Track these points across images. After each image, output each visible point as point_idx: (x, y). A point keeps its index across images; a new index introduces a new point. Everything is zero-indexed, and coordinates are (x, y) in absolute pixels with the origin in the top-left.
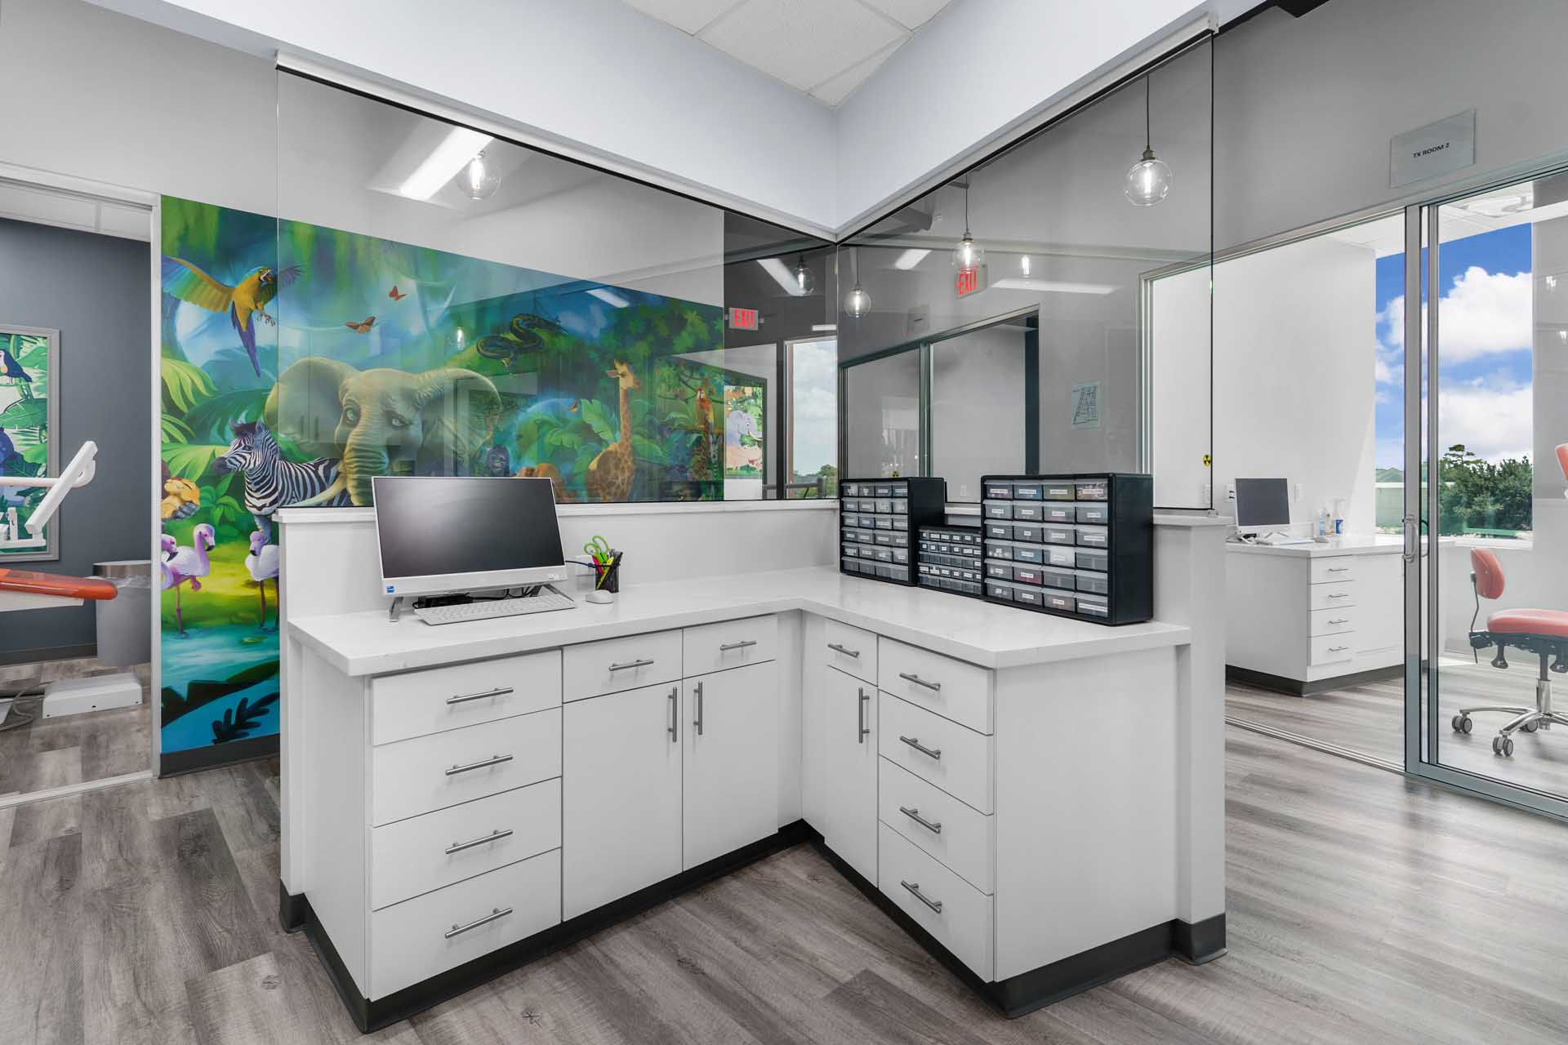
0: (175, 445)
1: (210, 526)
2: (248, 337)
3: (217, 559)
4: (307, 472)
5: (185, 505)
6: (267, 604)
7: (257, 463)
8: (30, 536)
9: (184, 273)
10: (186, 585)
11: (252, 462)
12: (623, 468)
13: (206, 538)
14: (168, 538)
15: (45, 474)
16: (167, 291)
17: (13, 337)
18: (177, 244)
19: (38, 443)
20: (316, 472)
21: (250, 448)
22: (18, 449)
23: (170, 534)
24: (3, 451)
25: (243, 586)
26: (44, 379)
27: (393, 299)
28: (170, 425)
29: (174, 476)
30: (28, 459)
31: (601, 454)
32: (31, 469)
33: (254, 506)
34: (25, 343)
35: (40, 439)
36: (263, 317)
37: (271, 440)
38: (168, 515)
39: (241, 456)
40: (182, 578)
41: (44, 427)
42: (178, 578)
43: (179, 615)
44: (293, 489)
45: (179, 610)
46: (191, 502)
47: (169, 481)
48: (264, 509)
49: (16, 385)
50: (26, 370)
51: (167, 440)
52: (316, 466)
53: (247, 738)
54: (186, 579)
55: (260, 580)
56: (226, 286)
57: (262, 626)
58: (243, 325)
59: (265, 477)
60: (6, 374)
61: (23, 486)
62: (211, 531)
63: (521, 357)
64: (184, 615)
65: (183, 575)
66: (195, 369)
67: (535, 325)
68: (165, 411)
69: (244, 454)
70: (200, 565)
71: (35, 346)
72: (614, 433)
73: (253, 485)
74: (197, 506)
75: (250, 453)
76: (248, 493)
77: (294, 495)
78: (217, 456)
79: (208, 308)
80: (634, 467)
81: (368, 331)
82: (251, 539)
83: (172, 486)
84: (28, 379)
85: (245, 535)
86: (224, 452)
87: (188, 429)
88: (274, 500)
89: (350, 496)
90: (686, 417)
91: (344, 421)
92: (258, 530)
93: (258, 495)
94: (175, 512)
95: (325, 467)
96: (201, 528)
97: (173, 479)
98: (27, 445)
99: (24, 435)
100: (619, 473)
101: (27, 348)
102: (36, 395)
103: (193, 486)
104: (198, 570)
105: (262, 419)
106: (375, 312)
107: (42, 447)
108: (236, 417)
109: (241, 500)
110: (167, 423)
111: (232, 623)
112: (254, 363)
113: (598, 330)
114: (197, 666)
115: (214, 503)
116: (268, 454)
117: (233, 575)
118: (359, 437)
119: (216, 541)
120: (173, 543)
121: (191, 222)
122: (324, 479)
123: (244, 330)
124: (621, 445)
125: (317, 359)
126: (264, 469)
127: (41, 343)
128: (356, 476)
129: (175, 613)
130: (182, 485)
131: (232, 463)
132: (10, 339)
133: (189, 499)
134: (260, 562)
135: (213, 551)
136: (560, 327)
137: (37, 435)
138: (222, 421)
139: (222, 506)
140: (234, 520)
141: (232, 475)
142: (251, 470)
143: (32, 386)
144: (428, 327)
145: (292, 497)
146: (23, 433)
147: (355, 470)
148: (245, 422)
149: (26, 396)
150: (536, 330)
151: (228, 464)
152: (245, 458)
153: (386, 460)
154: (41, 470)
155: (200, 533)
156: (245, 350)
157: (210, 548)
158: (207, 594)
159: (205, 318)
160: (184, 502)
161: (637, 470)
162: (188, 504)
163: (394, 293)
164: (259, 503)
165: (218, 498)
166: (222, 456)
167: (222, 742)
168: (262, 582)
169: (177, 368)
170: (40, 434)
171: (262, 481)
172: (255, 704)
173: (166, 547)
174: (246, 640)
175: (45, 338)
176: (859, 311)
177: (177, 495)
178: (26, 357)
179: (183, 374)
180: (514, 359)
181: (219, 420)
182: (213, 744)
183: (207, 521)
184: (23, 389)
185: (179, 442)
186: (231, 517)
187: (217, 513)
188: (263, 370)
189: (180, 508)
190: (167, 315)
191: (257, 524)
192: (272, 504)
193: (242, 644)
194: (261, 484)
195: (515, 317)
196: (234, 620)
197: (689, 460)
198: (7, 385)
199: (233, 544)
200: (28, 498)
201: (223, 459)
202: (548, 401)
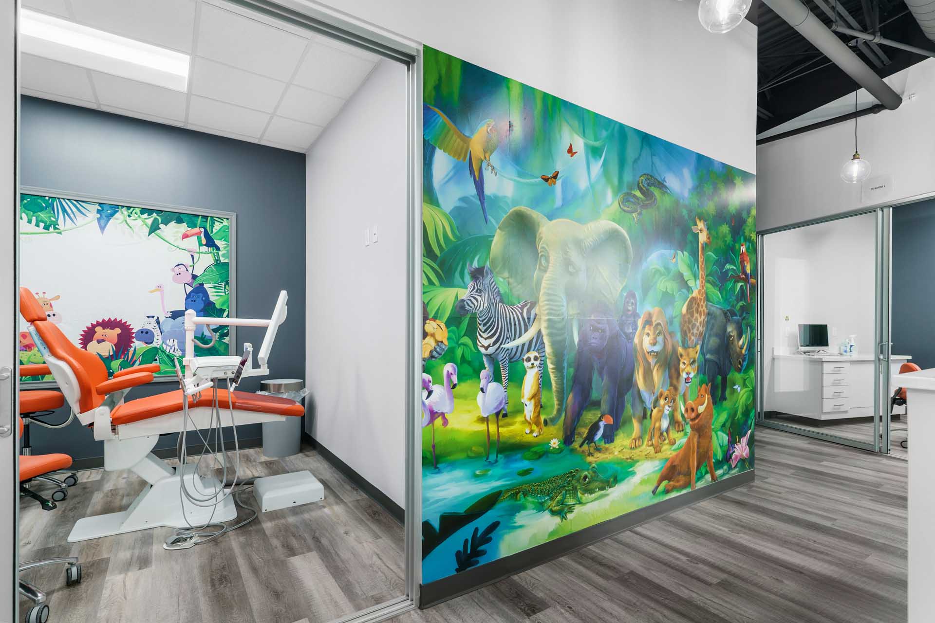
0: (432, 288)
1: (455, 365)
2: (479, 185)
3: (459, 397)
4: (516, 314)
5: (438, 345)
6: (491, 438)
7: (485, 305)
8: (259, 367)
9: (438, 121)
10: (439, 421)
11: (482, 303)
12: (700, 311)
13: (452, 376)
14: (426, 376)
15: (228, 316)
16: (427, 139)
17: (209, 218)
18: (434, 93)
19: (223, 294)
20: (522, 314)
21: (481, 291)
22: (212, 299)
23: (429, 373)
24: (203, 300)
25: (475, 422)
26: (228, 249)
27: (570, 155)
28: (429, 268)
29: (431, 316)
30: (218, 306)
31: (688, 300)
32: (219, 313)
33: (483, 346)
34: (216, 222)
35: (225, 292)
36: (490, 167)
37: (494, 283)
38: (427, 355)
39: (475, 298)
40: (436, 415)
41: (227, 283)
42: (433, 415)
43: (434, 451)
44: (508, 330)
45: (434, 446)
46: (442, 342)
47: (428, 321)
48: (490, 348)
49: (211, 253)
50: (217, 242)
51: (426, 283)
52: (522, 308)
53: (479, 565)
54: (439, 416)
55: (485, 416)
56: (466, 136)
57: (487, 459)
58: (477, 174)
59: (490, 318)
60: (205, 245)
61: (216, 325)
62: (455, 370)
63: (644, 211)
64: (437, 451)
65: (436, 412)
66: (445, 214)
67: (653, 185)
68: (425, 255)
69: (476, 297)
70: (448, 402)
71: (222, 225)
72: (696, 281)
73: (482, 325)
74: (446, 345)
75: (480, 296)
76: (479, 334)
77: (508, 336)
78: (459, 298)
79: (454, 156)
80: (706, 311)
81: (555, 183)
82: (481, 378)
83: (431, 326)
84: (218, 249)
85: (477, 373)
86: (464, 294)
87: (440, 271)
88: (496, 339)
89: (543, 336)
90: (735, 268)
91: (539, 268)
92: (485, 368)
93: (485, 335)
94: (431, 352)
95: (527, 309)
96: (448, 367)
97: (430, 320)
98: (217, 296)
99: (215, 288)
100: (698, 316)
101: (217, 226)
102: (223, 260)
103: (443, 326)
104: (445, 409)
105: (488, 264)
106: (559, 167)
107: (226, 297)
108: (472, 263)
109: (475, 340)
110: (426, 265)
111: (469, 457)
112: (484, 209)
113: (687, 190)
114: (445, 499)
115: (457, 343)
116: (492, 297)
117: (469, 411)
118: (548, 282)
119: (459, 379)
120: (430, 382)
121: (443, 72)
122: (527, 321)
123: (477, 179)
124: (699, 292)
125: (523, 208)
126: (489, 312)
127: (225, 223)
128: (547, 318)
129: (431, 449)
130: (436, 326)
131: (469, 305)
132: (207, 220)
133: (440, 340)
134: (487, 399)
135: (457, 387)
136: (666, 187)
137: (223, 288)
138: (463, 264)
139: (462, 346)
140: (470, 359)
141: (469, 316)
142: (481, 312)
143: (220, 253)
144: (590, 183)
145: (507, 338)
146: (215, 287)
147: (546, 312)
148: (477, 267)
149: (216, 261)
150: (652, 189)
151: (466, 306)
152: (477, 301)
153: (565, 304)
154: (226, 314)
155: (448, 371)
156: (478, 197)
157: (454, 386)
158: (452, 430)
159: (451, 166)
160: (437, 342)
161: (708, 314)
162: (440, 344)
163: (570, 151)
164: (486, 343)
165: (460, 337)
166: (462, 298)
167: (462, 570)
168: (487, 417)
169: (433, 213)
170: (225, 288)
171: (487, 322)
172: (484, 532)
173: (425, 385)
174: (478, 472)
175: (228, 219)
176: (857, 177)
177: (433, 335)
178: (217, 232)
179: (437, 219)
180: (640, 214)
181: (461, 263)
182: (456, 573)
183: (452, 360)
184: (214, 255)
185: (435, 285)
186: (468, 357)
187: (459, 352)
188: (490, 218)
189: (435, 348)
190: (427, 162)
191: (485, 363)
192: (495, 343)
193: (476, 477)
194: (488, 325)
195: (640, 177)
196: (470, 454)
197: (736, 305)
198: (206, 253)
199: (469, 382)
200: (218, 334)
201: (463, 301)
202: (659, 252)
